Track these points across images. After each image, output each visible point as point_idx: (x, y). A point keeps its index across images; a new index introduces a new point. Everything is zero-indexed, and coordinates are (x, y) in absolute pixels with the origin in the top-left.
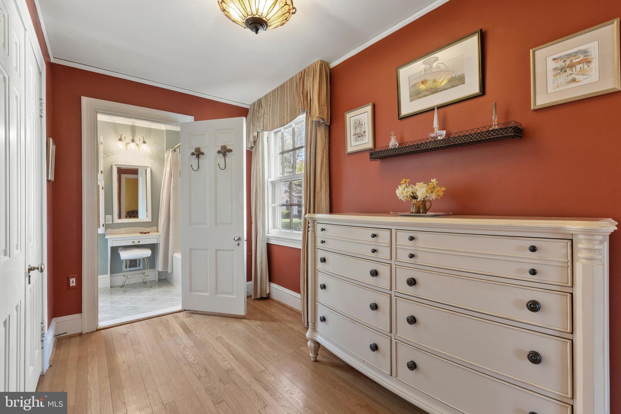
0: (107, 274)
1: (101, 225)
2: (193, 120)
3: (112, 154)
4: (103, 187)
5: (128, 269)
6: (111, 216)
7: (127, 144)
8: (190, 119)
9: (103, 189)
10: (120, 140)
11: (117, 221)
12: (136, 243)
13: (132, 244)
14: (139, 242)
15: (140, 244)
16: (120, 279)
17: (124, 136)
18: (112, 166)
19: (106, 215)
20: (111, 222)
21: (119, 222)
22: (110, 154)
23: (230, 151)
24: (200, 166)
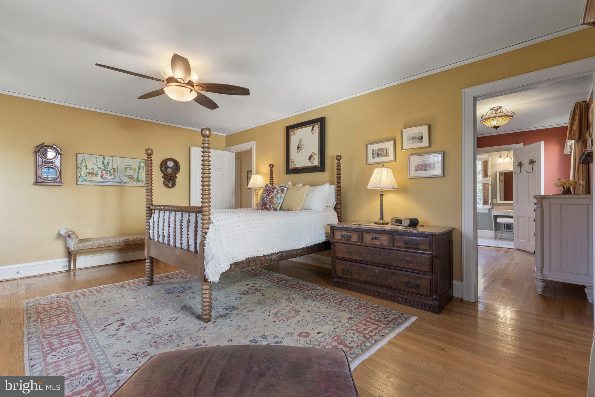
0: (493, 230)
1: (490, 204)
2: (522, 146)
3: (497, 165)
4: (490, 184)
5: (506, 230)
6: (496, 199)
7: (505, 159)
8: (521, 145)
9: (490, 185)
10: (500, 157)
11: (499, 202)
12: (507, 214)
13: (504, 215)
14: (508, 214)
15: (509, 215)
16: (499, 234)
17: (503, 154)
18: (496, 172)
19: (494, 199)
20: (496, 203)
21: (500, 203)
22: (496, 166)
23: (535, 162)
24: (521, 171)
